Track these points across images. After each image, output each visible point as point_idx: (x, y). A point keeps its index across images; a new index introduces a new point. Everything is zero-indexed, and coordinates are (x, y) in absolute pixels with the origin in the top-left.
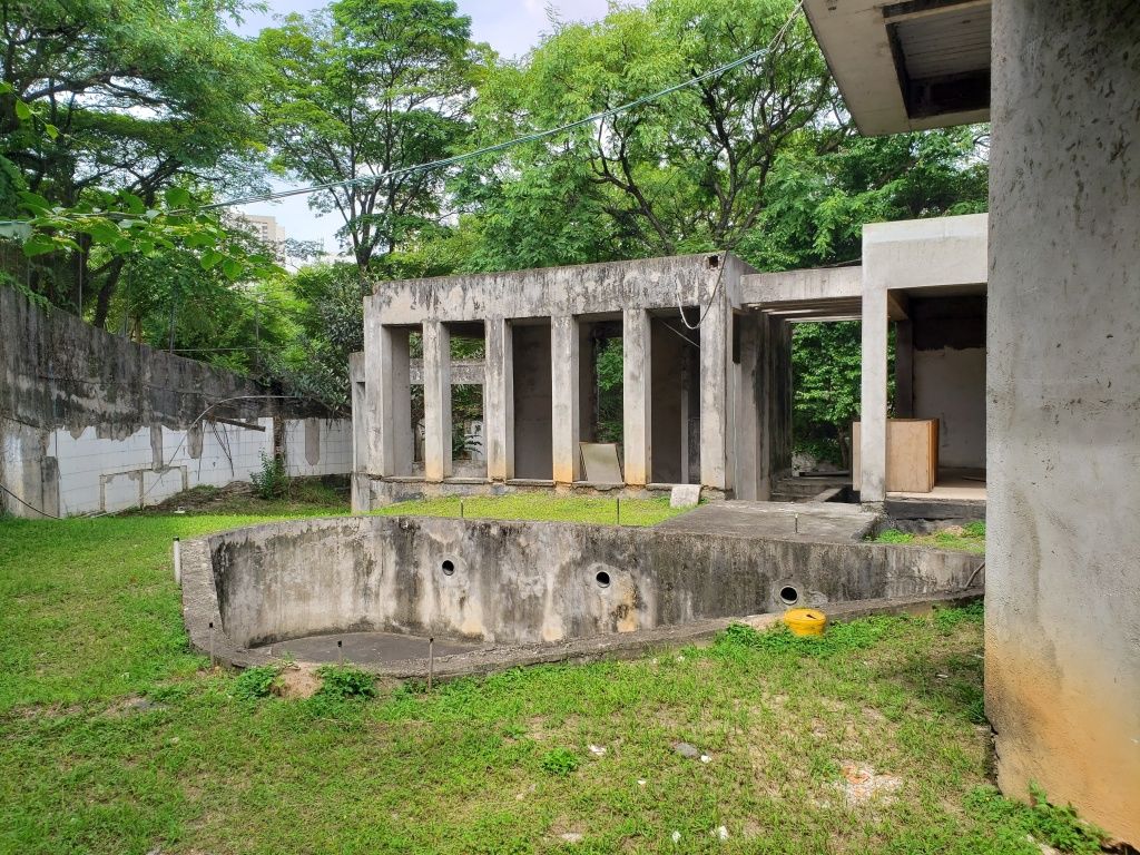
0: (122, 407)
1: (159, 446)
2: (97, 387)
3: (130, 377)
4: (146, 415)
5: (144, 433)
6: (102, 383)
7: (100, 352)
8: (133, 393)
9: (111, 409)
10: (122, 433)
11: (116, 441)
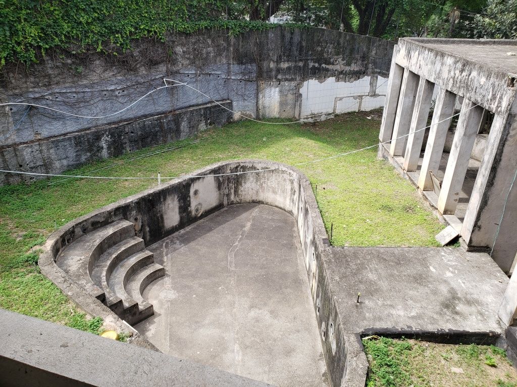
0: (354, 67)
1: (374, 85)
2: (340, 60)
3: (362, 54)
4: (370, 70)
5: (367, 79)
6: (343, 58)
7: (344, 43)
8: (363, 61)
9: (347, 68)
10: (352, 79)
11: (348, 83)
